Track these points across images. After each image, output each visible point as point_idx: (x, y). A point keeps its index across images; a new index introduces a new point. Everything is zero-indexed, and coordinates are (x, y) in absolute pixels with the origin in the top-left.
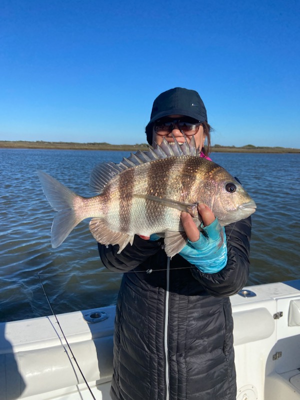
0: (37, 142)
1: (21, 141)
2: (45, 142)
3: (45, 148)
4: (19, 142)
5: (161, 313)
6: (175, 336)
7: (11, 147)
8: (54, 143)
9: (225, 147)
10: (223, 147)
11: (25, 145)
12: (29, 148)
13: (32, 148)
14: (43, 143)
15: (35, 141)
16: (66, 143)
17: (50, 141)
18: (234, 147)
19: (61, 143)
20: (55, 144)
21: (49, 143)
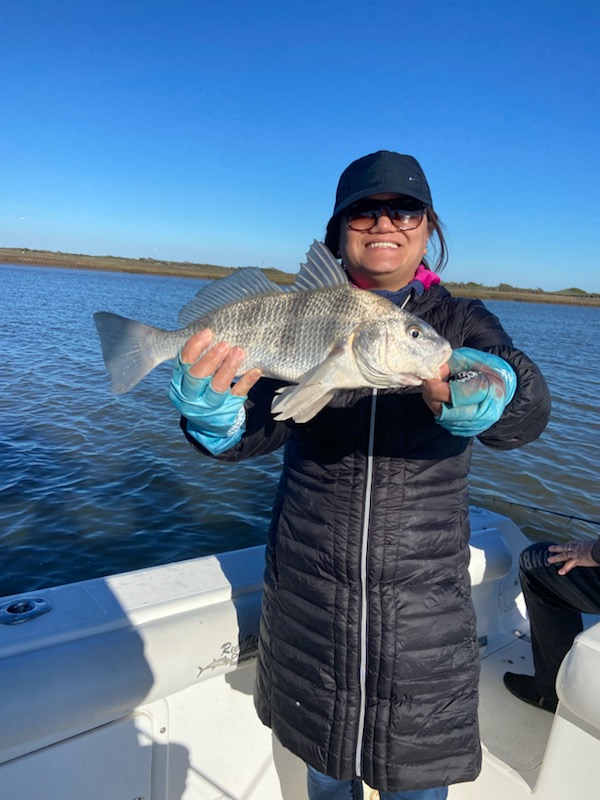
0: (142, 260)
1: (111, 257)
2: (156, 261)
3: (158, 273)
4: (107, 257)
5: (357, 514)
6: (379, 551)
7: (89, 268)
8: (173, 263)
9: (522, 291)
10: (516, 290)
11: (118, 265)
12: (126, 271)
13: (131, 272)
14: (153, 262)
15: (138, 259)
16: (197, 265)
17: (165, 260)
18: (540, 291)
19: (186, 265)
20: (175, 266)
21: (164, 263)
